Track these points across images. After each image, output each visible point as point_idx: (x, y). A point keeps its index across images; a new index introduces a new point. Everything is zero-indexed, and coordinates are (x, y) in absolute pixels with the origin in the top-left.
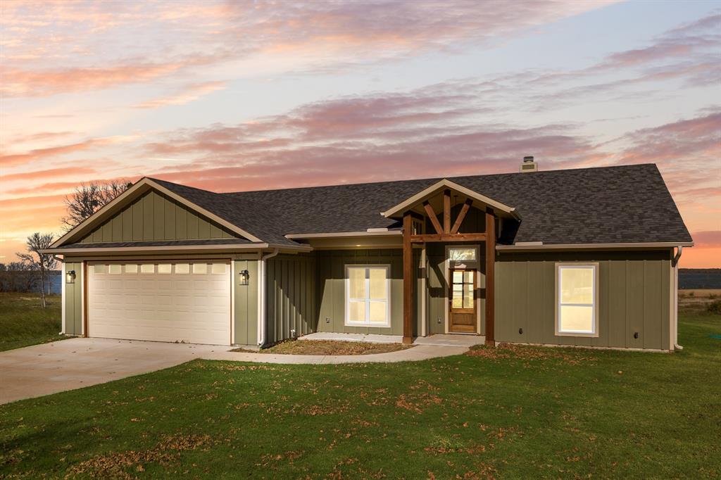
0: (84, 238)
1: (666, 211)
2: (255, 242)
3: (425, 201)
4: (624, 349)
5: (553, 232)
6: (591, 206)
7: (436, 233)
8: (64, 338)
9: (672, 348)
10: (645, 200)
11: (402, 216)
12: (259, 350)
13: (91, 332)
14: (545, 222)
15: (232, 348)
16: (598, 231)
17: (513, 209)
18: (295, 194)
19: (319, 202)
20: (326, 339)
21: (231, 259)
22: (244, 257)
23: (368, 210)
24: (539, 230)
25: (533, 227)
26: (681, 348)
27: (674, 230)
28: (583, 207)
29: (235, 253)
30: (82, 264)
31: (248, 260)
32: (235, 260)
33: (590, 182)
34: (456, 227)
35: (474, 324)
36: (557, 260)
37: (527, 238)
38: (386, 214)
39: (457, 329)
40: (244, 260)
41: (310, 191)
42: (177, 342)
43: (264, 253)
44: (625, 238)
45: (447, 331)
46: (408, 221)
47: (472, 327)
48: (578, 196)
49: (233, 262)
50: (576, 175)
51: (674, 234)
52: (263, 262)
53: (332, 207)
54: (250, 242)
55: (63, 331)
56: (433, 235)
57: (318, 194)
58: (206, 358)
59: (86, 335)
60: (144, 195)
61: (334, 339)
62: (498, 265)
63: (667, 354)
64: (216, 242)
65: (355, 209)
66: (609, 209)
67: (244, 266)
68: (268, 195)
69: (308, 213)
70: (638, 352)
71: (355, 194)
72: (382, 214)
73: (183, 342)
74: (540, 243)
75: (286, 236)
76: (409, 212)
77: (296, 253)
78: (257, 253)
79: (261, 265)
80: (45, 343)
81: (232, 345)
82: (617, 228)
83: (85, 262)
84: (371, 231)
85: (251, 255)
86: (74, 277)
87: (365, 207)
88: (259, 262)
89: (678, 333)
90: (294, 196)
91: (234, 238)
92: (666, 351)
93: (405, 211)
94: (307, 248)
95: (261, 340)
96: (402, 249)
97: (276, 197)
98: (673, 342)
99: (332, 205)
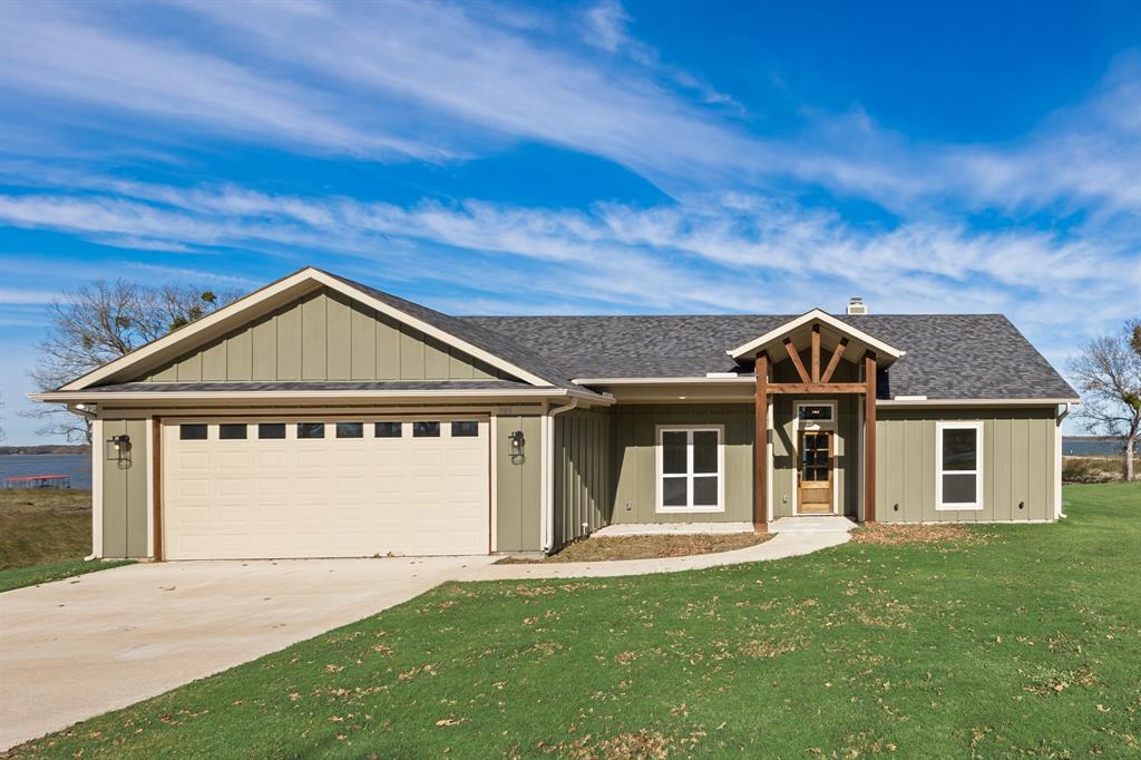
0: (153, 372)
1: (1039, 365)
2: (539, 386)
3: (786, 339)
4: (1009, 522)
5: (931, 385)
6: (959, 357)
7: (802, 382)
8: (98, 566)
9: (1057, 518)
10: (1011, 353)
11: (755, 357)
12: (543, 557)
13: (170, 550)
14: (915, 373)
15: (495, 559)
16: (978, 384)
17: (903, 353)
18: (550, 324)
19: (595, 336)
20: (638, 533)
21: (489, 414)
22: (515, 410)
23: (676, 350)
24: (914, 382)
25: (905, 378)
26: (1065, 516)
27: (1057, 386)
28: (949, 357)
29: (498, 404)
30: (149, 423)
31: (523, 416)
32: (498, 416)
33: (946, 330)
34: (828, 375)
35: (830, 502)
36: (938, 419)
37: (904, 391)
38: (736, 353)
39: (808, 509)
40: (516, 416)
41: (576, 322)
42: (377, 556)
43: (553, 404)
44: (1012, 393)
45: (795, 513)
46: (762, 364)
47: (827, 506)
48: (939, 345)
49: (494, 419)
50: (926, 321)
51: (1058, 389)
52: (550, 419)
53: (619, 345)
54: (530, 385)
55: (97, 552)
56: (797, 385)
57: (590, 326)
58: (464, 580)
59: (158, 557)
60: (303, 300)
61: (649, 533)
62: (879, 424)
63: (1052, 524)
64: (464, 386)
65: (657, 349)
66: (980, 360)
67: (516, 424)
68: (504, 323)
69: (582, 351)
70: (1023, 524)
71: (648, 329)
72: (729, 353)
73: (390, 555)
74: (925, 398)
75: (573, 381)
76: (762, 352)
77: (588, 407)
78: (540, 404)
79: (547, 424)
80: (54, 579)
81: (491, 553)
82: (998, 382)
83: (157, 419)
84: (713, 377)
85: (531, 407)
86: (128, 447)
87: (671, 346)
88: (544, 418)
89: (1063, 500)
90: (549, 327)
91: (495, 379)
92: (1050, 521)
93: (759, 350)
94: (608, 399)
95: (546, 542)
96: (754, 404)
97: (520, 326)
98: (1058, 512)
99: (619, 342)
